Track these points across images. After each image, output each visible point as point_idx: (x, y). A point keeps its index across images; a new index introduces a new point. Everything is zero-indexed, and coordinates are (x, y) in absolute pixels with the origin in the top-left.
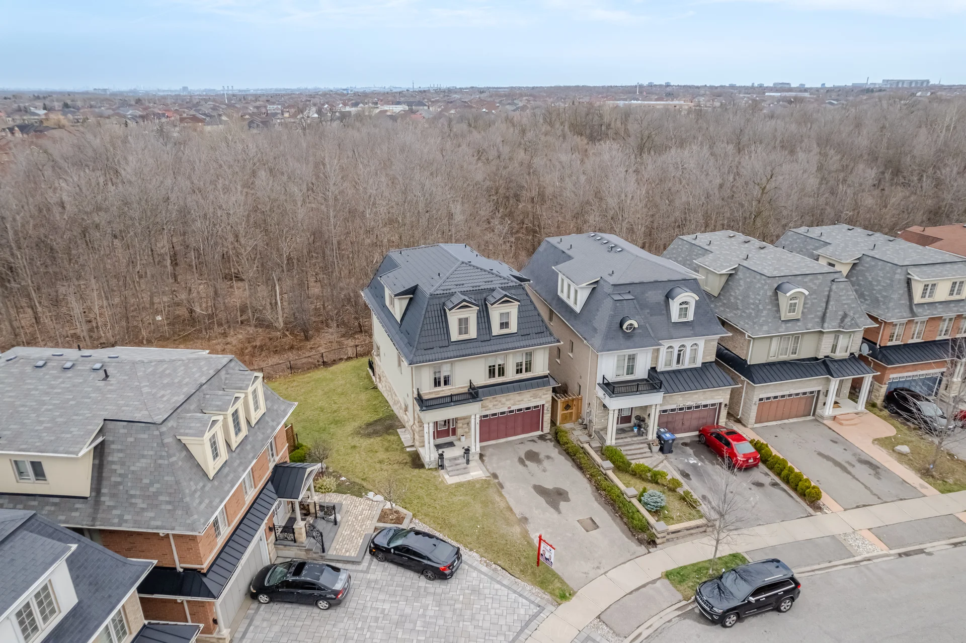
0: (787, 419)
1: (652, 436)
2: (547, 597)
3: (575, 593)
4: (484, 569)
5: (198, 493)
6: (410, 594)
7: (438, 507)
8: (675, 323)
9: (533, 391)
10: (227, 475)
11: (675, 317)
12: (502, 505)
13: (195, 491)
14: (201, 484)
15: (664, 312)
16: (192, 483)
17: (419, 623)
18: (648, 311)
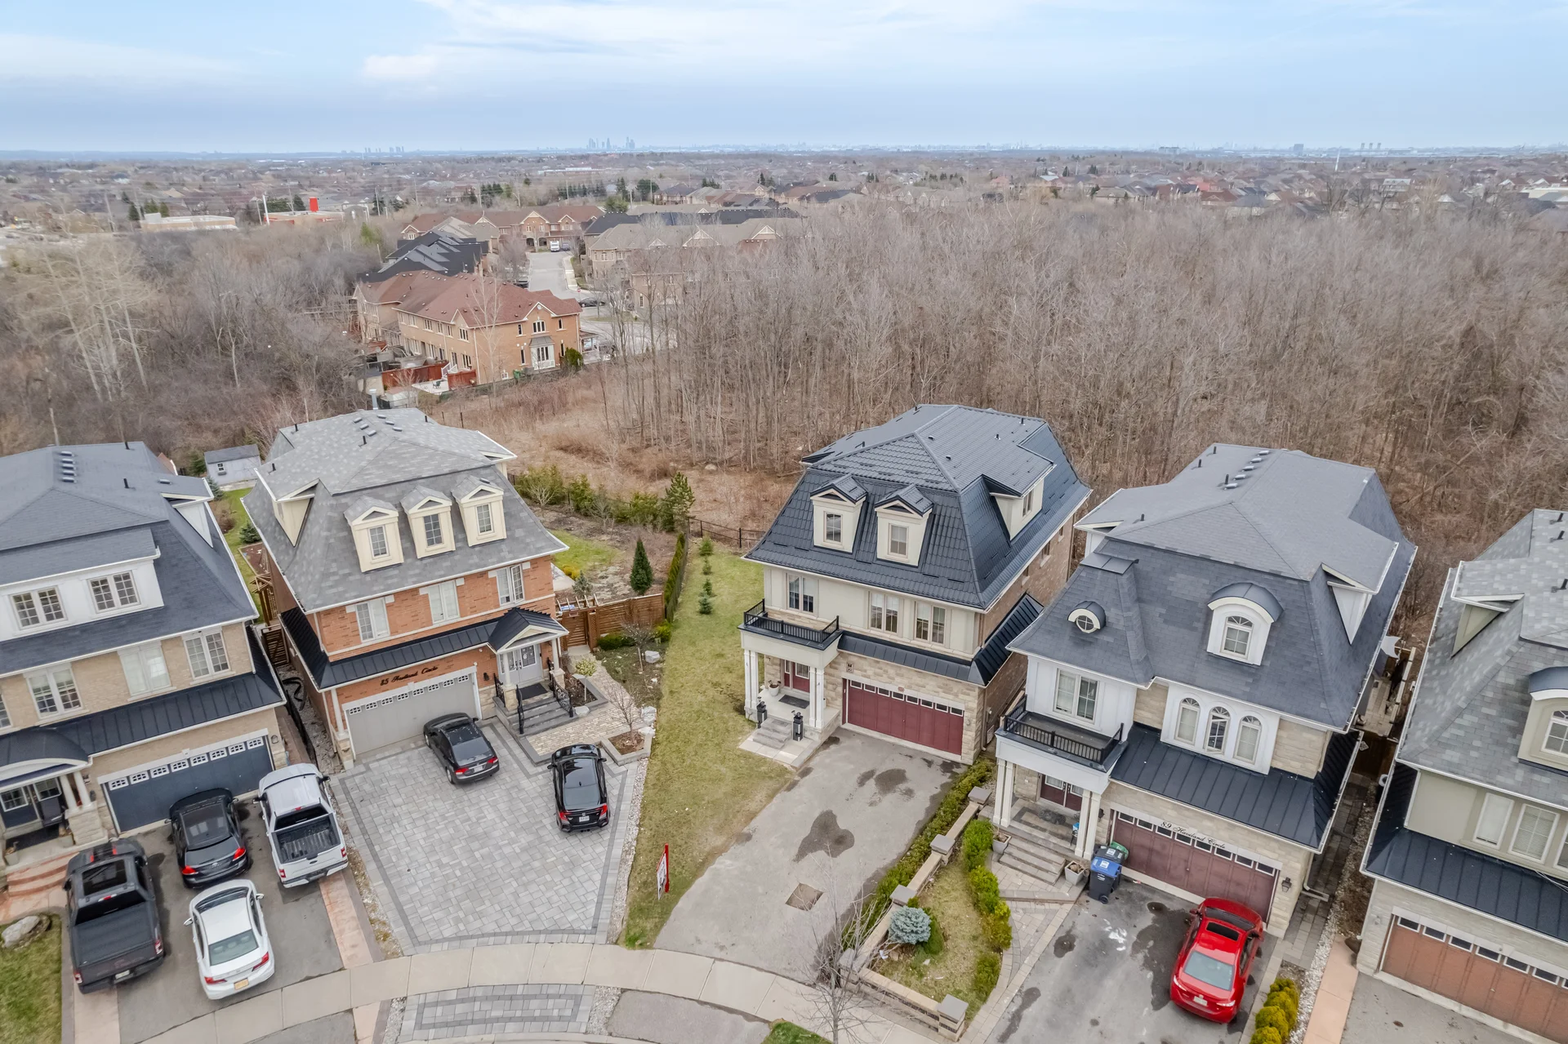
0: (1506, 1021)
1: (1083, 851)
2: (619, 927)
3: (650, 947)
4: (617, 852)
5: (337, 578)
6: (523, 821)
7: (688, 762)
8: (1210, 655)
9: (942, 679)
10: (392, 577)
11: (1216, 644)
12: (753, 806)
13: (334, 574)
14: (347, 571)
15: (1200, 625)
16: (334, 565)
17: (485, 851)
18: (1163, 611)
